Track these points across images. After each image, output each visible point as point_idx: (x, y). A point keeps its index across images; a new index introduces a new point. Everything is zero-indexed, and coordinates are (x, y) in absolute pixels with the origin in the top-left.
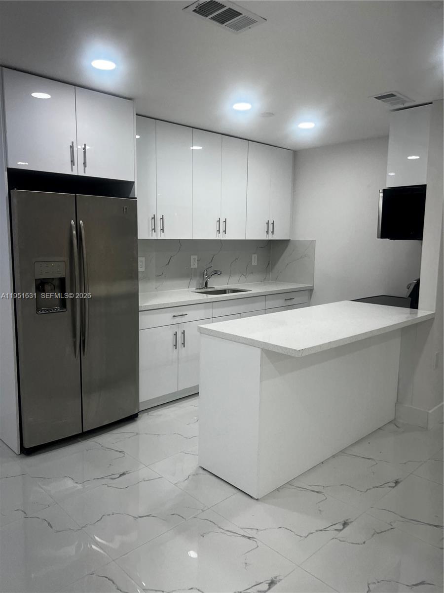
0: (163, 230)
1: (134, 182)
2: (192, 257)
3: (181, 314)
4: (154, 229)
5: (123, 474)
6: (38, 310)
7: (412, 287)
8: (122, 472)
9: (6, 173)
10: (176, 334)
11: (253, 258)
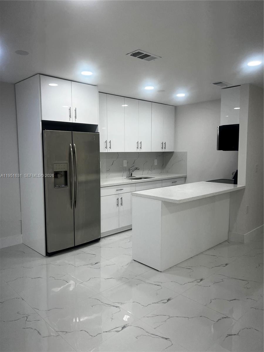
0: (110, 147)
1: (98, 125)
2: (124, 161)
3: (120, 189)
4: (106, 147)
5: (97, 263)
6: (55, 186)
7: (234, 174)
8: (96, 262)
9: (41, 123)
10: (118, 199)
11: (155, 161)
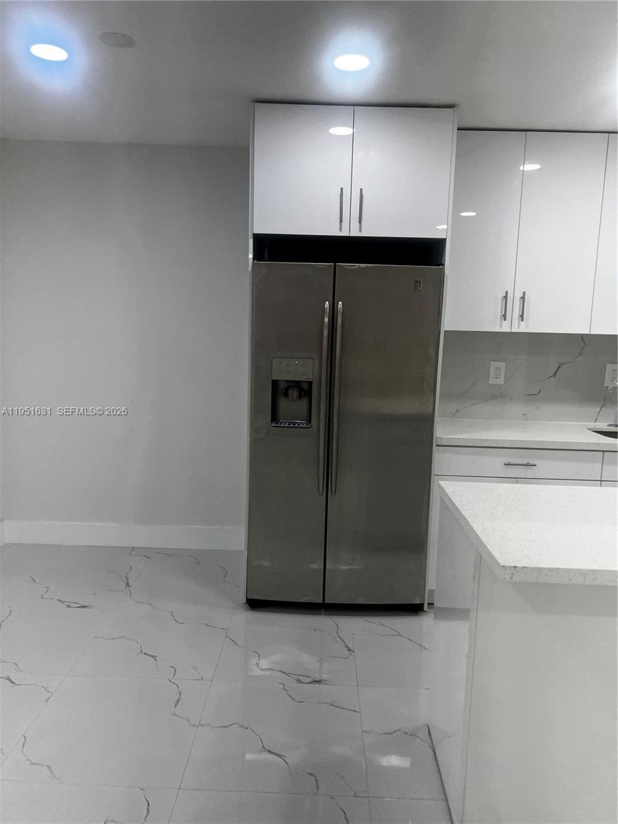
0: (522, 317)
1: (445, 240)
3: (525, 462)
4: (504, 315)
5: (319, 682)
6: (274, 420)
8: (320, 678)
